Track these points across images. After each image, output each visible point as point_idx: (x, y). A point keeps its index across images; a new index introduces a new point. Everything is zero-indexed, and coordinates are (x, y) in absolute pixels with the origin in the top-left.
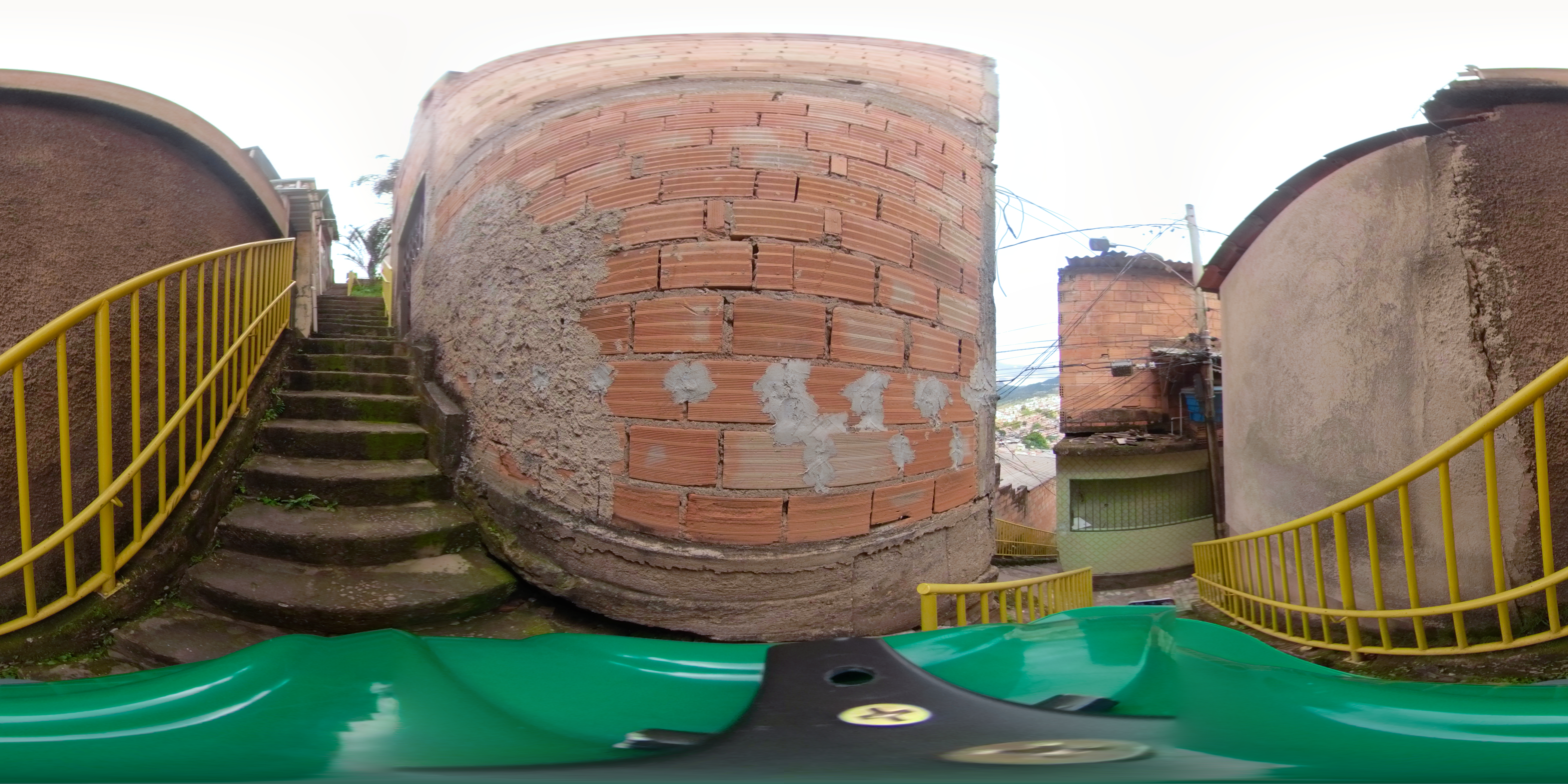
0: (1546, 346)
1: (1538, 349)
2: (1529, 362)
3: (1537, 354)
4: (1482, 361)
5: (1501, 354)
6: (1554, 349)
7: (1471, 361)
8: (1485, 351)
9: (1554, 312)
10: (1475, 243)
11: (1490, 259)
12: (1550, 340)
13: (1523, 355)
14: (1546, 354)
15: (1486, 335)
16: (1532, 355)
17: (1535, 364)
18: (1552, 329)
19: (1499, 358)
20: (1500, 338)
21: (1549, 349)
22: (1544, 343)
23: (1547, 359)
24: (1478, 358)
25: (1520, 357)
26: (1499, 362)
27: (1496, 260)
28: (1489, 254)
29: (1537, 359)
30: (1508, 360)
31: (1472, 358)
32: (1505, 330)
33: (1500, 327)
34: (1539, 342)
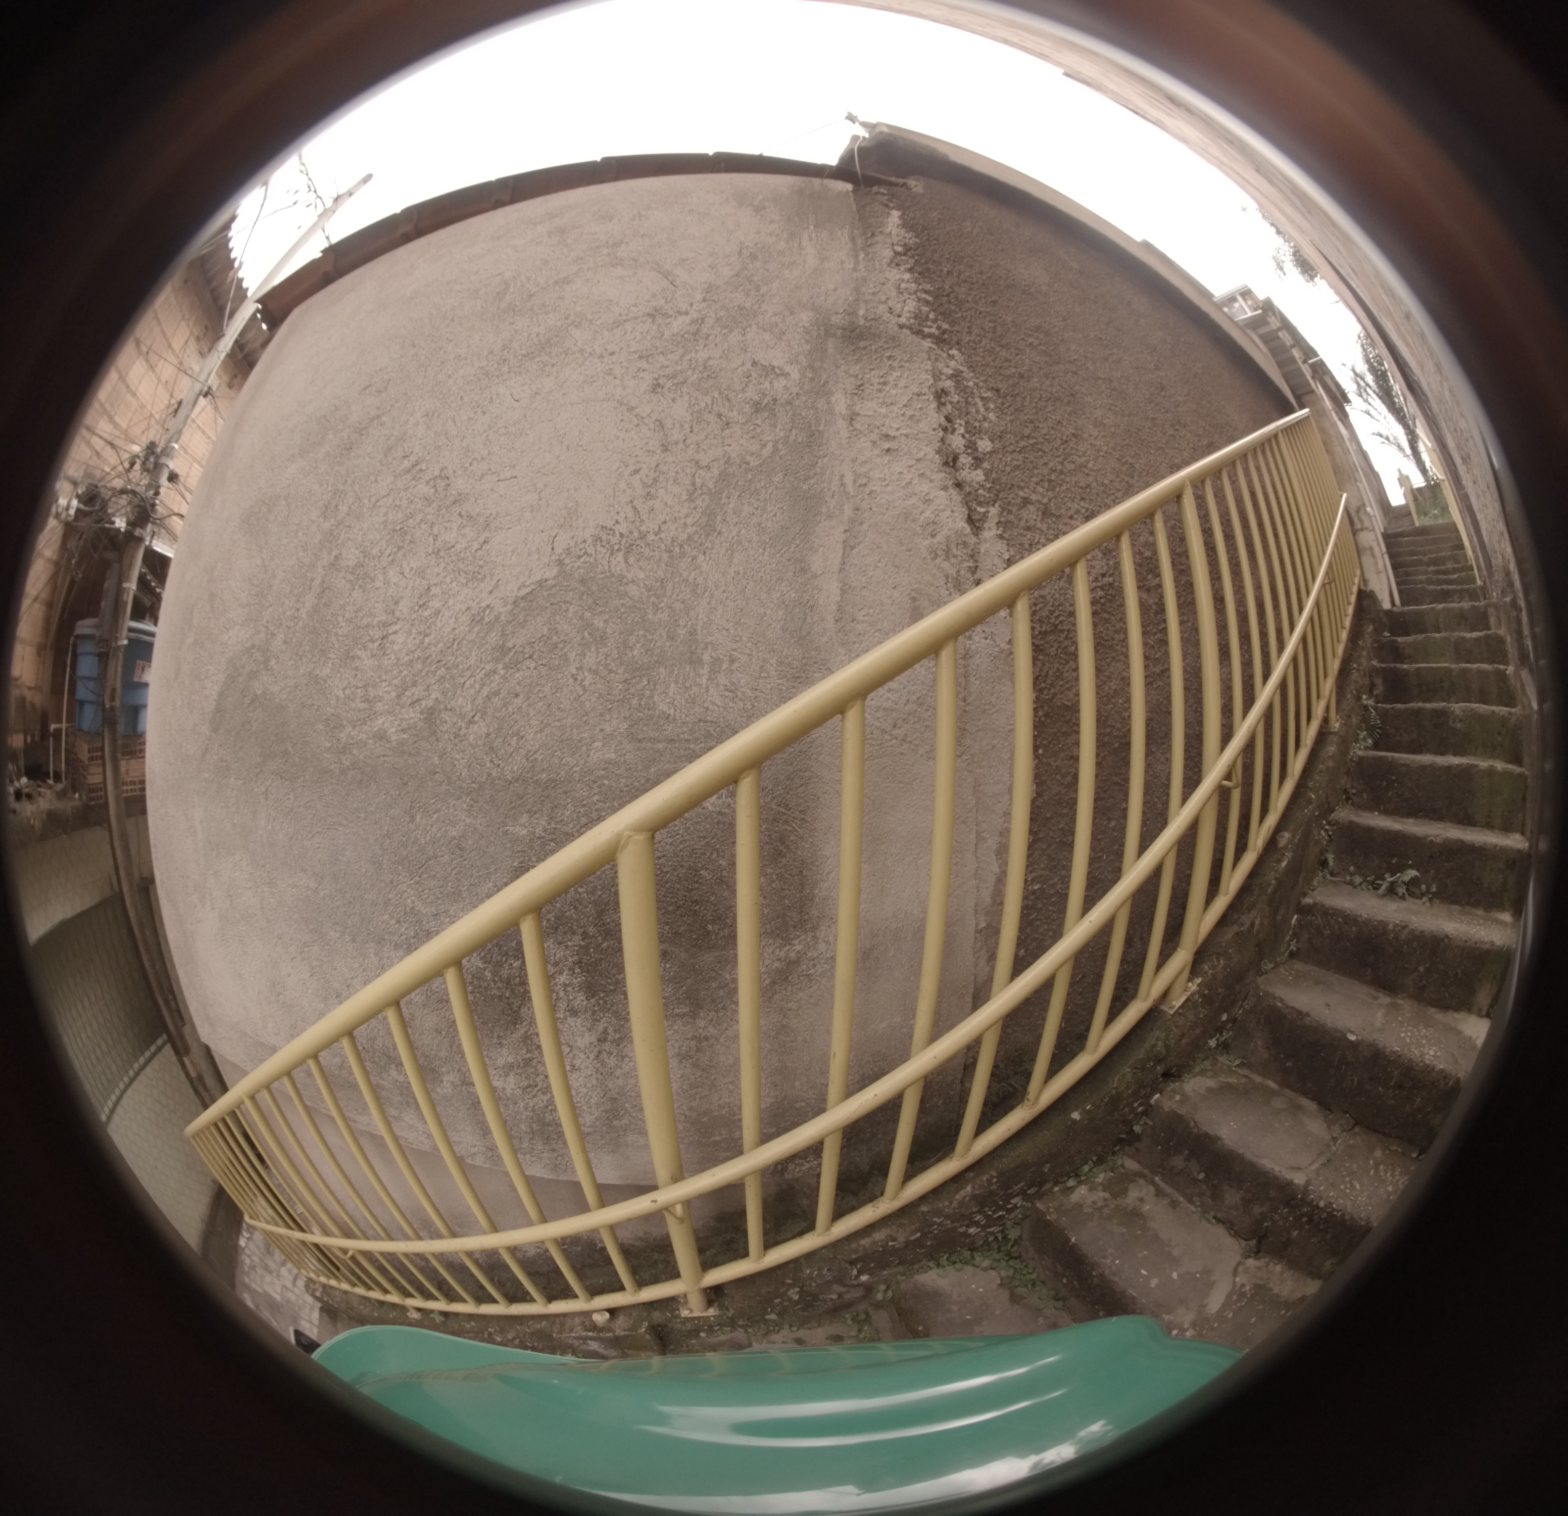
0: (1043, 507)
2: (1022, 523)
3: (1031, 514)
4: (959, 498)
5: (982, 499)
6: (1052, 515)
7: (943, 493)
8: (959, 485)
9: (1045, 464)
10: (930, 336)
11: (953, 363)
13: (1014, 510)
14: (1043, 519)
15: (959, 464)
16: (1024, 513)
17: (1028, 529)
19: (980, 504)
20: (978, 476)
22: (1039, 502)
24: (953, 492)
25: (1010, 512)
26: (982, 510)
27: (961, 368)
28: (952, 357)
29: (1032, 523)
30: (994, 511)
31: (945, 488)
32: (986, 465)
33: (978, 461)
34: (1034, 497)
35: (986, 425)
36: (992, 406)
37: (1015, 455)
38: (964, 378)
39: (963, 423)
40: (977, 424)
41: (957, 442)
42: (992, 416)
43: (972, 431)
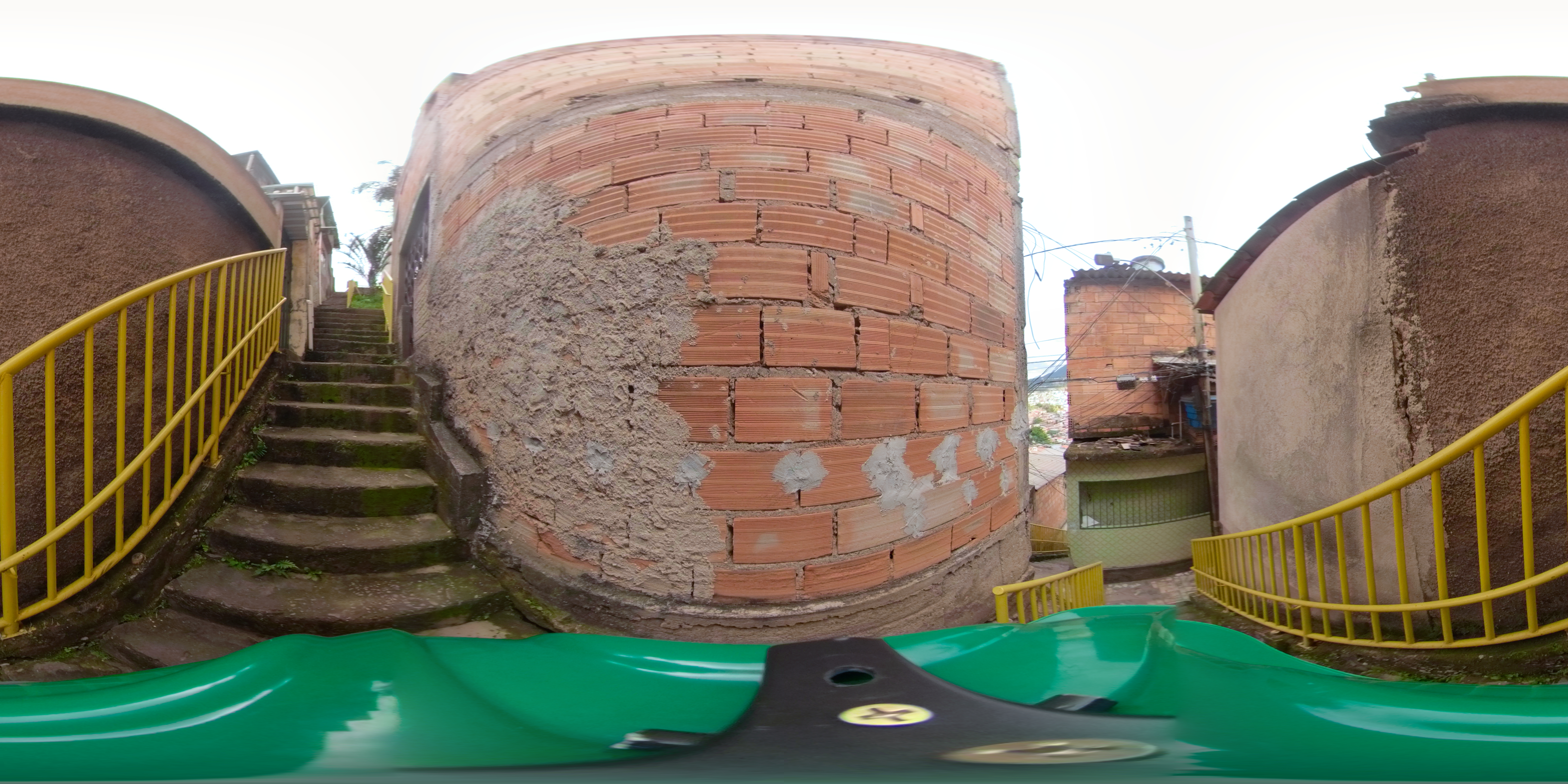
0: (1459, 416)
1: (1451, 418)
2: (1444, 430)
3: (1450, 422)
4: (1404, 426)
5: (1420, 421)
6: (1466, 419)
7: (1395, 425)
8: (1407, 417)
9: (1466, 383)
10: (1401, 311)
11: (1413, 328)
12: (1462, 410)
13: (1438, 422)
14: (1458, 423)
15: (1408, 403)
16: (1445, 423)
17: (1448, 431)
18: (1464, 399)
19: (1418, 424)
20: (1419, 406)
21: (1461, 418)
22: (1457, 413)
23: (1459, 427)
24: (1400, 423)
25: (1436, 424)
26: (1418, 427)
27: (1418, 329)
28: (1412, 322)
29: (1450, 427)
30: (1425, 426)
31: (1396, 422)
32: (1424, 399)
33: (1419, 397)
34: (1452, 411)
35: (1428, 368)
36: (1433, 352)
37: (1444, 386)
38: (1419, 337)
39: (1412, 374)
40: (1422, 371)
41: (1407, 389)
42: (1432, 361)
43: (1419, 377)
